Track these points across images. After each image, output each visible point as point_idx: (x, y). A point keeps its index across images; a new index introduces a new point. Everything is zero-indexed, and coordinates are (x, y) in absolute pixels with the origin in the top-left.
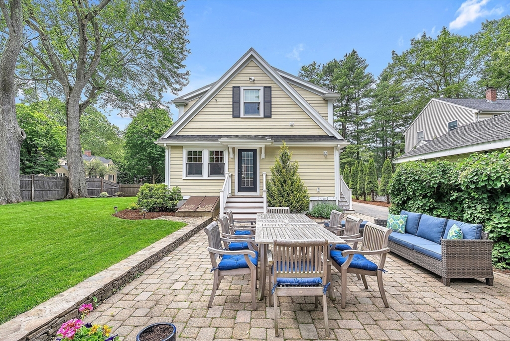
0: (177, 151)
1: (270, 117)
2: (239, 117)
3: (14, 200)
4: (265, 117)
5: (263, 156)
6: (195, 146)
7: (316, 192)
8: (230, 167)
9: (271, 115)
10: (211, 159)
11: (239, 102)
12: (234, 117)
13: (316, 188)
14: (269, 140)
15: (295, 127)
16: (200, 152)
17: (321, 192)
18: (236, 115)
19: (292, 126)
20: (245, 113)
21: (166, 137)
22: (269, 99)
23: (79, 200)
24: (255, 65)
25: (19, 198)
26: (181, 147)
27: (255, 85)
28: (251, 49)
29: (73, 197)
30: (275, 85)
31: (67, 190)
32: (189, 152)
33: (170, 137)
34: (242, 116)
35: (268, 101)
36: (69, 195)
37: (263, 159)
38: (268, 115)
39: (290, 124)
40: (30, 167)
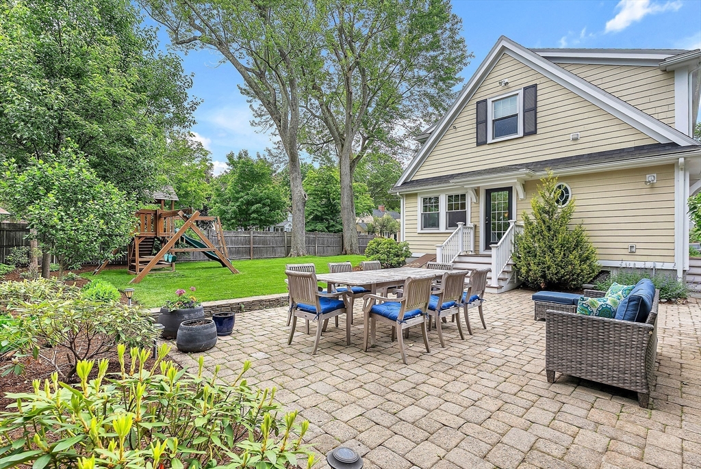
0: (412, 200)
1: (535, 133)
2: (485, 143)
3: (301, 253)
4: (526, 134)
5: (521, 196)
6: (430, 191)
7: (627, 252)
8: (474, 215)
9: (536, 129)
10: (450, 207)
11: (486, 121)
12: (478, 144)
13: (626, 246)
14: (524, 171)
15: (581, 141)
16: (437, 199)
17: (638, 252)
18: (481, 142)
19: (575, 139)
20: (495, 135)
21: (399, 185)
22: (531, 106)
23: (350, 256)
24: (509, 59)
25: (305, 252)
26: (416, 195)
27: (509, 90)
28: (502, 38)
29: (346, 254)
30: (543, 80)
31: (343, 247)
32: (425, 199)
33: (404, 183)
34: (490, 140)
35: (531, 110)
36: (344, 252)
37: (522, 200)
38: (531, 131)
39: (571, 137)
40: (333, 226)
